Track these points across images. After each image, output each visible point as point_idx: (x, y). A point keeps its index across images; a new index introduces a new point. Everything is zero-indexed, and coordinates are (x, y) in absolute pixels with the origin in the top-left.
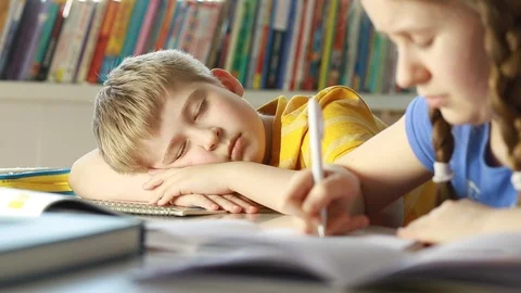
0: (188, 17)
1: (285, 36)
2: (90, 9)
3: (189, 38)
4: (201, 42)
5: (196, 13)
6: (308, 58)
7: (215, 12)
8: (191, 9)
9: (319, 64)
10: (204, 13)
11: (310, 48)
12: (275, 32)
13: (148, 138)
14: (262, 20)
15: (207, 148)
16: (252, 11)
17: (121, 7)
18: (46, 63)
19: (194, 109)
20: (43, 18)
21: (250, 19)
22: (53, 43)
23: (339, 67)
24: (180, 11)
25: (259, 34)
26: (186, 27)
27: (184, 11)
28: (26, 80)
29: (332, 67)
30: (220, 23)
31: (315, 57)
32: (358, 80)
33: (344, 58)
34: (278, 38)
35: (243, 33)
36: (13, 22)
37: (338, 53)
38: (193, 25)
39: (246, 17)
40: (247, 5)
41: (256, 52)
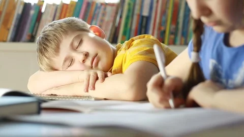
0: (101, 11)
1: (148, 18)
2: (55, 8)
3: (102, 21)
4: (108, 23)
5: (105, 9)
6: (159, 29)
7: (114, 8)
8: (103, 7)
9: (164, 32)
10: (109, 9)
11: (160, 24)
12: (143, 17)
13: (54, 57)
14: (137, 11)
15: (81, 62)
16: (132, 7)
17: (69, 6)
18: (34, 33)
19: (76, 44)
20: (32, 12)
21: (131, 11)
22: (37, 24)
23: (174, 33)
24: (98, 7)
25: (135, 18)
26: (100, 15)
27: (100, 8)
28: (25, 42)
29: (171, 33)
30: (117, 13)
31: (163, 29)
32: (183, 39)
33: (177, 29)
34: (145, 20)
35: (127, 18)
36: (18, 15)
37: (173, 26)
38: (104, 14)
39: (129, 10)
40: (129, 4)
41: (134, 27)
